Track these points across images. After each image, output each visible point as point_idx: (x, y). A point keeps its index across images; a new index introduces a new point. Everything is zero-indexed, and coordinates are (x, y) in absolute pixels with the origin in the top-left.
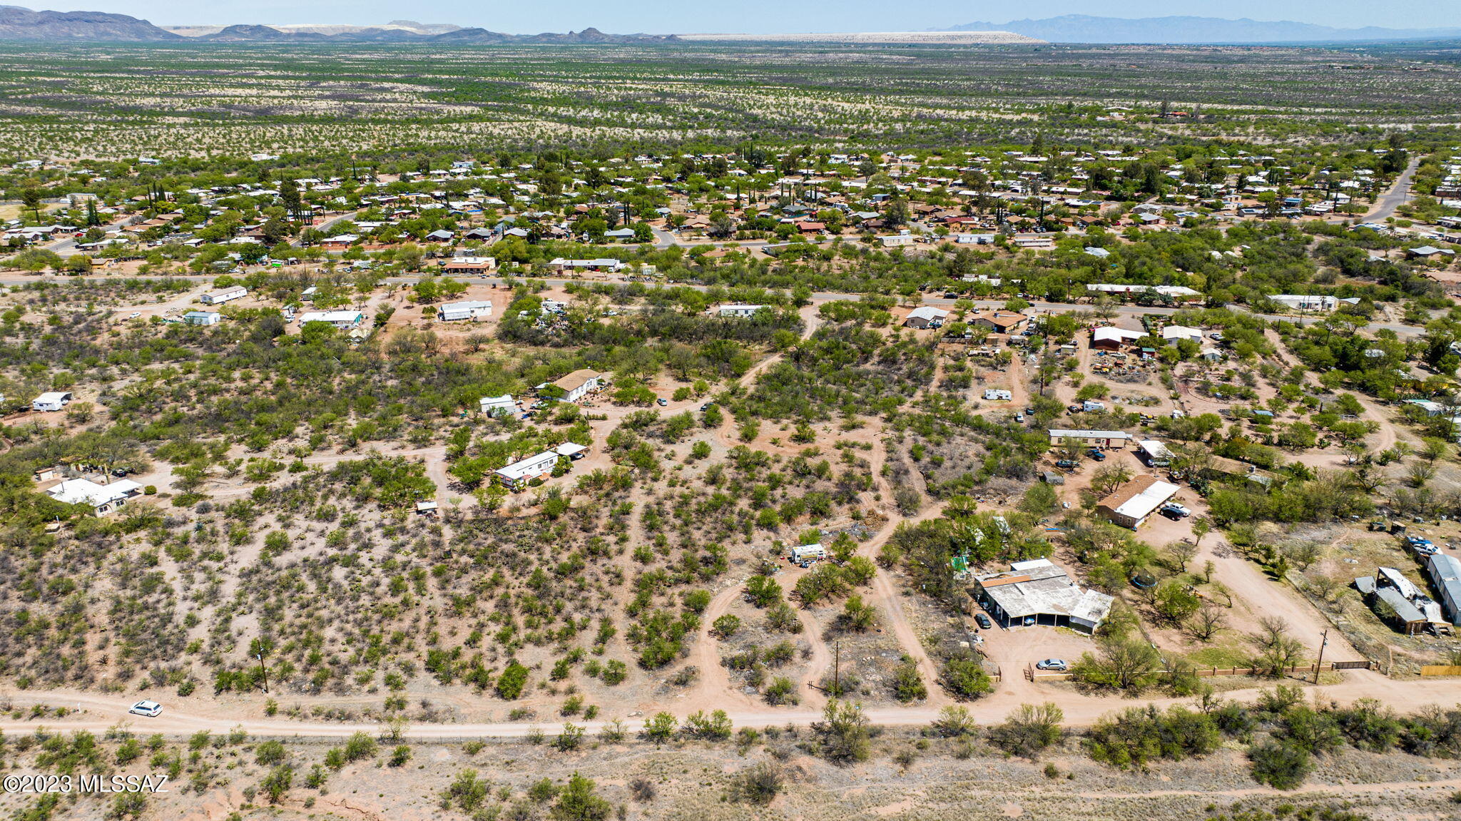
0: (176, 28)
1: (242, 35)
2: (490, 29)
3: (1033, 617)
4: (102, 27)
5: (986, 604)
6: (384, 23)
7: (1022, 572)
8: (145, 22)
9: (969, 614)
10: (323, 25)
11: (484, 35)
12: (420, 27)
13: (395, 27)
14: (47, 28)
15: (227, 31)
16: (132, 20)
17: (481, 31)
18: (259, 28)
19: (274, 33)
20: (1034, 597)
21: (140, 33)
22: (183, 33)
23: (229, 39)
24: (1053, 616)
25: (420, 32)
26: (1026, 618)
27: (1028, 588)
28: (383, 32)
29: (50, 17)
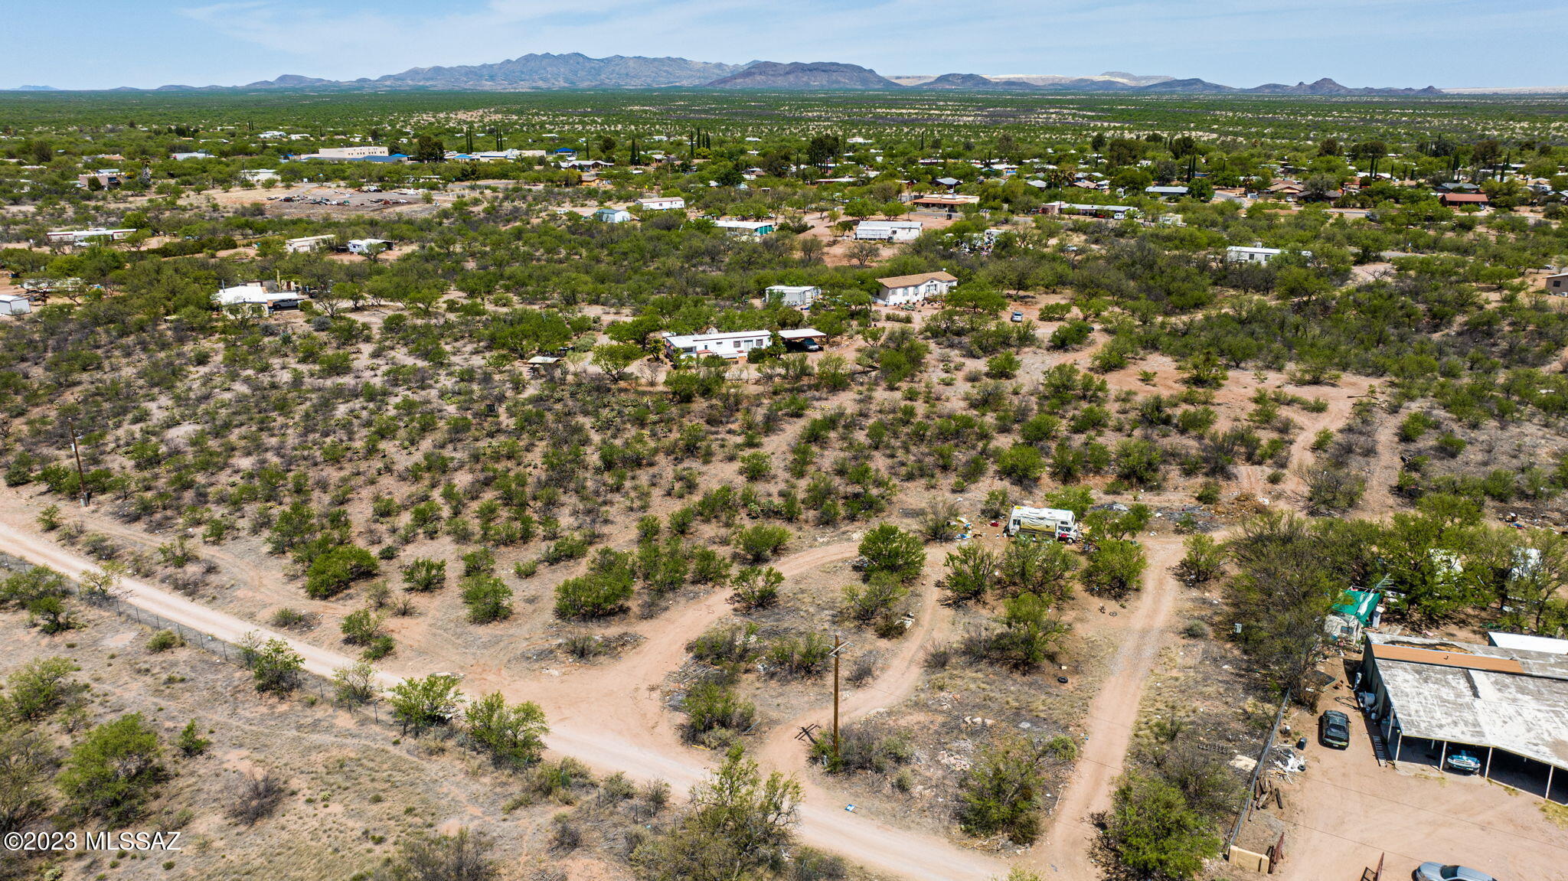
0: (898, 78)
1: (953, 83)
2: (1206, 80)
3: (1478, 752)
4: (834, 76)
5: (1369, 698)
6: (1096, 75)
7: (1506, 651)
8: (871, 71)
9: (1312, 708)
10: (1034, 76)
11: (1200, 86)
12: (1135, 78)
13: (1107, 78)
14: (791, 78)
15: (943, 79)
16: (860, 69)
17: (1197, 81)
18: (971, 76)
19: (985, 82)
20: (1508, 709)
21: (864, 81)
22: (903, 82)
23: (940, 86)
24: (1544, 768)
25: (1132, 84)
26: (1456, 748)
27: (1501, 688)
28: (1093, 83)
29: (797, 68)
